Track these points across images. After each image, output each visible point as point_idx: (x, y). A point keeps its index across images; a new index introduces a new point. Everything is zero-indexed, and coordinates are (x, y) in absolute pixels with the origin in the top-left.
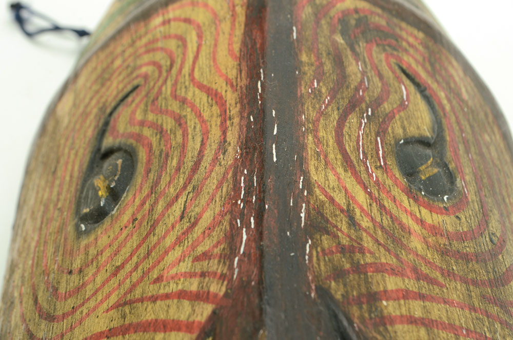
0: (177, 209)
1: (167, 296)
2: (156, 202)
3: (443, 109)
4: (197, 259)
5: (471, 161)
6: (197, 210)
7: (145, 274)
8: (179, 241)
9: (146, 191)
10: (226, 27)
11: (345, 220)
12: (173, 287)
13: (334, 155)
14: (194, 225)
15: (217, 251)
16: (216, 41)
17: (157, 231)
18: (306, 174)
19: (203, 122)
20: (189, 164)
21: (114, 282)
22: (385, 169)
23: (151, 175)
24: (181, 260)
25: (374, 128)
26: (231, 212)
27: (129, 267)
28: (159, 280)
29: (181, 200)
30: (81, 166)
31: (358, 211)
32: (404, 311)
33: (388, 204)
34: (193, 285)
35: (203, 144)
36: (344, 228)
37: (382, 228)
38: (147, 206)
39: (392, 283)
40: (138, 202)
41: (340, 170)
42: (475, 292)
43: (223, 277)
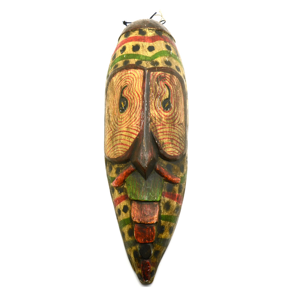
0: (134, 115)
1: (133, 129)
2: (131, 113)
3: (171, 89)
4: (137, 125)
5: (174, 99)
6: (136, 116)
7: (130, 124)
8: (134, 121)
9: (129, 110)
10: (140, 80)
11: (154, 118)
12: (134, 128)
13: (154, 108)
14: (136, 119)
15: (139, 124)
16: (139, 82)
17: (131, 118)
18: (150, 112)
19: (137, 100)
20: (135, 108)
21: (126, 124)
22: (160, 107)
23: (130, 107)
24: (135, 124)
25: (160, 100)
26: (141, 118)
27: (128, 122)
28: (132, 126)
29: (134, 114)
30: (119, 97)
31: (156, 117)
32: (160, 131)
33: (160, 114)
34: (136, 129)
35: (137, 105)
36: (154, 120)
37: (159, 118)
38: (130, 113)
39: (159, 127)
40: (128, 111)
41: (154, 110)
42: (170, 124)
43: (140, 128)
